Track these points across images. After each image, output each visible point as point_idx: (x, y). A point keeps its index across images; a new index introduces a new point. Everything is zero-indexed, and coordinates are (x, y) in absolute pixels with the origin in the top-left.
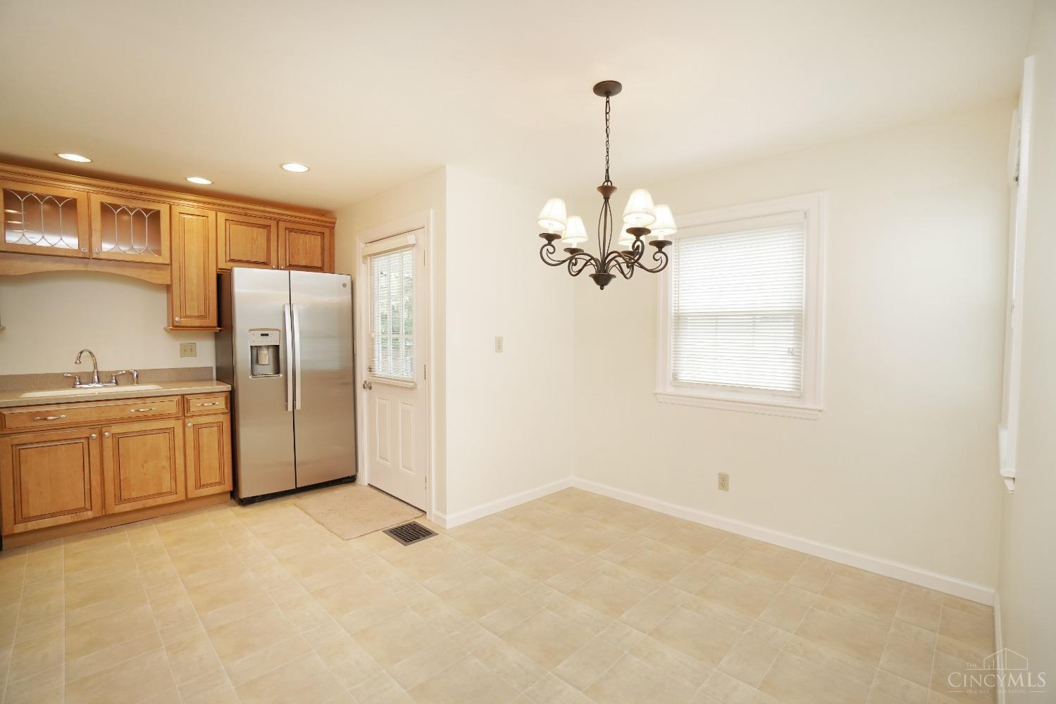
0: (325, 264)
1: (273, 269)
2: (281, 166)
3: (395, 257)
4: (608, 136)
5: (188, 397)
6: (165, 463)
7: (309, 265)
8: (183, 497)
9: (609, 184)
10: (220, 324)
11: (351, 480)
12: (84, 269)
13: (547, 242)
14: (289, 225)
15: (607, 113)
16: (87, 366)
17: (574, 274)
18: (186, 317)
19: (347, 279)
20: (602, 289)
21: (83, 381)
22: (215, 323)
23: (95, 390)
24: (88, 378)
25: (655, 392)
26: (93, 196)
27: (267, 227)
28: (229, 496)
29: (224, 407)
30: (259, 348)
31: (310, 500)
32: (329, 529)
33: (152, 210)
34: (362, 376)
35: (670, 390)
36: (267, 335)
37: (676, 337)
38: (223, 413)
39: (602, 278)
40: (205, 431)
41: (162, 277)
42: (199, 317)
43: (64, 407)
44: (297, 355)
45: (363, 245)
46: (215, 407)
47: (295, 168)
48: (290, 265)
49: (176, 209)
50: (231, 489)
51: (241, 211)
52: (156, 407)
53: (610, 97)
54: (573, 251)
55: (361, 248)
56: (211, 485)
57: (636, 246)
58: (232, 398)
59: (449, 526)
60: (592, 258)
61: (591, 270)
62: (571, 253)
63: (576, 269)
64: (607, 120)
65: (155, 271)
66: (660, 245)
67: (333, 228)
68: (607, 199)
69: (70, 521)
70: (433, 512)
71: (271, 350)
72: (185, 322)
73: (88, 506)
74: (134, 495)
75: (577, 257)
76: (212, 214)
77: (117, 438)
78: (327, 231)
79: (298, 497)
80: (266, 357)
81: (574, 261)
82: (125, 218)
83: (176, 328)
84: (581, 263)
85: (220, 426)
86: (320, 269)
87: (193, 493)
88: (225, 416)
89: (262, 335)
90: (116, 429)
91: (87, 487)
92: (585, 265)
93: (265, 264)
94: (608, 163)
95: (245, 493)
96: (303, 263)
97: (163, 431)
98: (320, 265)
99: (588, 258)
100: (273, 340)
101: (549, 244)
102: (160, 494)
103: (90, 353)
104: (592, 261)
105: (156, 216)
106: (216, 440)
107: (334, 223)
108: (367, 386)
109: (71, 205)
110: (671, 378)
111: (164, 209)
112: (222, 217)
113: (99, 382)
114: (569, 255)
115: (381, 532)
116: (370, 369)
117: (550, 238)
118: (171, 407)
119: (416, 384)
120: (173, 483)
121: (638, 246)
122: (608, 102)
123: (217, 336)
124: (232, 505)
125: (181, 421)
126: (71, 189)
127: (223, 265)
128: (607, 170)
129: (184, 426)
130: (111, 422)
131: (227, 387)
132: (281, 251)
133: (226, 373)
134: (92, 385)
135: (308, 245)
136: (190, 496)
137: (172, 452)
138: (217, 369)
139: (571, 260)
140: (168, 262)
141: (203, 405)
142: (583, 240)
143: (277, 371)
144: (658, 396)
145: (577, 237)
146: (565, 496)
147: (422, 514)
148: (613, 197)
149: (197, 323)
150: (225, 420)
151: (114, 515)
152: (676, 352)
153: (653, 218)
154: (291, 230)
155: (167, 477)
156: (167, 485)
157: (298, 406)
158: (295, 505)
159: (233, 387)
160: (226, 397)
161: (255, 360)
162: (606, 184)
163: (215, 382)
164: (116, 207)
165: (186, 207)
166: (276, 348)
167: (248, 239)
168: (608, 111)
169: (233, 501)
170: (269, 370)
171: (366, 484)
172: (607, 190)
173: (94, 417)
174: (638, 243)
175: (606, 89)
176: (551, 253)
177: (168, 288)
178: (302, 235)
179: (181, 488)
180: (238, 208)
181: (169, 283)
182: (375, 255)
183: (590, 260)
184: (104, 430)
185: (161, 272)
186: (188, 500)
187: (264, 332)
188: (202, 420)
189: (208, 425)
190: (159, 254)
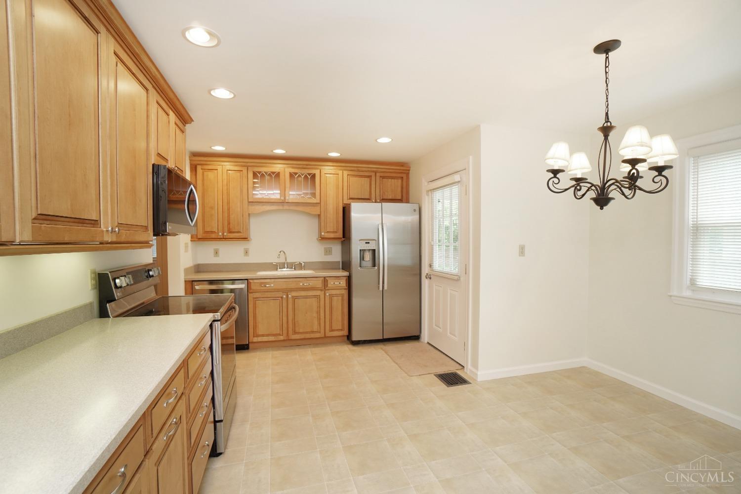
0: (403, 197)
1: (373, 202)
2: (376, 140)
3: (447, 191)
4: (607, 86)
5: (327, 278)
6: (315, 315)
7: (393, 198)
8: (323, 336)
9: (609, 124)
10: (344, 237)
11: (417, 338)
12: (282, 208)
13: (553, 176)
14: (382, 174)
15: (606, 67)
16: (282, 260)
17: (579, 197)
18: (328, 232)
19: (416, 207)
20: (601, 208)
21: (281, 267)
22: (342, 236)
23: (285, 272)
24: (282, 266)
25: (669, 294)
26: (286, 170)
27: (370, 177)
28: (346, 338)
29: (345, 285)
30: (364, 250)
31: (392, 348)
32: (400, 367)
33: (312, 174)
34: (425, 270)
35: (688, 293)
36: (369, 243)
37: (694, 246)
38: (345, 289)
39: (602, 200)
40: (335, 299)
41: (316, 210)
42: (333, 232)
43: (273, 280)
44: (386, 255)
45: (426, 184)
46: (340, 285)
47: (384, 140)
48: (383, 199)
49: (323, 172)
50: (347, 334)
51: (356, 169)
52: (312, 283)
53: (609, 53)
54: (579, 180)
55: (425, 185)
56: (337, 330)
57: (632, 173)
58: (349, 279)
59: (480, 379)
60: (593, 185)
61: (592, 194)
62: (576, 181)
63: (580, 193)
64: (606, 73)
65: (313, 208)
66: (660, 170)
67: (408, 173)
68: (606, 137)
69: (274, 340)
70: (469, 367)
71: (371, 251)
72: (327, 235)
73: (281, 333)
74: (301, 331)
75: (581, 184)
76: (340, 172)
77: (294, 298)
78: (404, 176)
79: (384, 345)
80: (368, 256)
81: (578, 188)
82: (300, 179)
83: (322, 239)
84: (584, 190)
85: (342, 295)
86: (400, 201)
87: (329, 334)
88: (345, 290)
89: (366, 243)
90: (294, 294)
91: (281, 324)
92: (588, 190)
93: (368, 200)
94: (607, 107)
95: (355, 338)
96: (390, 197)
97: (315, 296)
98: (400, 198)
99: (589, 185)
100: (372, 246)
101: (555, 177)
102: (313, 332)
103: (284, 252)
104: (593, 188)
105: (314, 176)
106: (340, 304)
107: (409, 170)
108: (429, 277)
109: (278, 175)
110: (688, 282)
111: (317, 172)
112: (346, 173)
113: (287, 268)
114: (574, 183)
115: (433, 375)
116: (430, 266)
117: (555, 172)
118: (319, 283)
119: (460, 278)
120: (319, 327)
121: (634, 173)
122: (607, 58)
123: (343, 243)
124: (347, 344)
125: (323, 292)
126: (278, 167)
127: (346, 202)
128: (607, 114)
129: (325, 294)
130: (292, 290)
131: (346, 274)
132: (378, 191)
133: (346, 265)
134: (284, 269)
135: (393, 186)
136: (327, 335)
137: (319, 309)
138: (342, 262)
139: (576, 187)
140: (319, 202)
141: (334, 283)
142: (586, 171)
143: (374, 265)
144: (672, 297)
145: (580, 169)
146: (578, 372)
147: (461, 367)
148: (612, 135)
149: (332, 235)
150: (345, 292)
151: (291, 340)
152: (694, 259)
153: (649, 149)
154: (383, 177)
155: (316, 322)
156: (315, 328)
157: (386, 288)
158: (382, 349)
159: (350, 274)
160: (346, 280)
161: (362, 258)
162: (605, 125)
163: (341, 270)
164: (296, 174)
165: (328, 170)
166: (374, 250)
167: (359, 185)
168: (607, 65)
169: (348, 342)
170: (370, 264)
171: (426, 342)
172: (606, 130)
173: (284, 287)
174: (634, 171)
175: (605, 48)
176: (555, 184)
177: (319, 216)
178: (390, 180)
179: (322, 331)
180: (354, 167)
181: (319, 213)
182: (433, 189)
183: (591, 187)
184: (289, 293)
185: (316, 208)
186: (325, 337)
187: (367, 241)
188: (334, 292)
189: (337, 295)
190: (315, 198)
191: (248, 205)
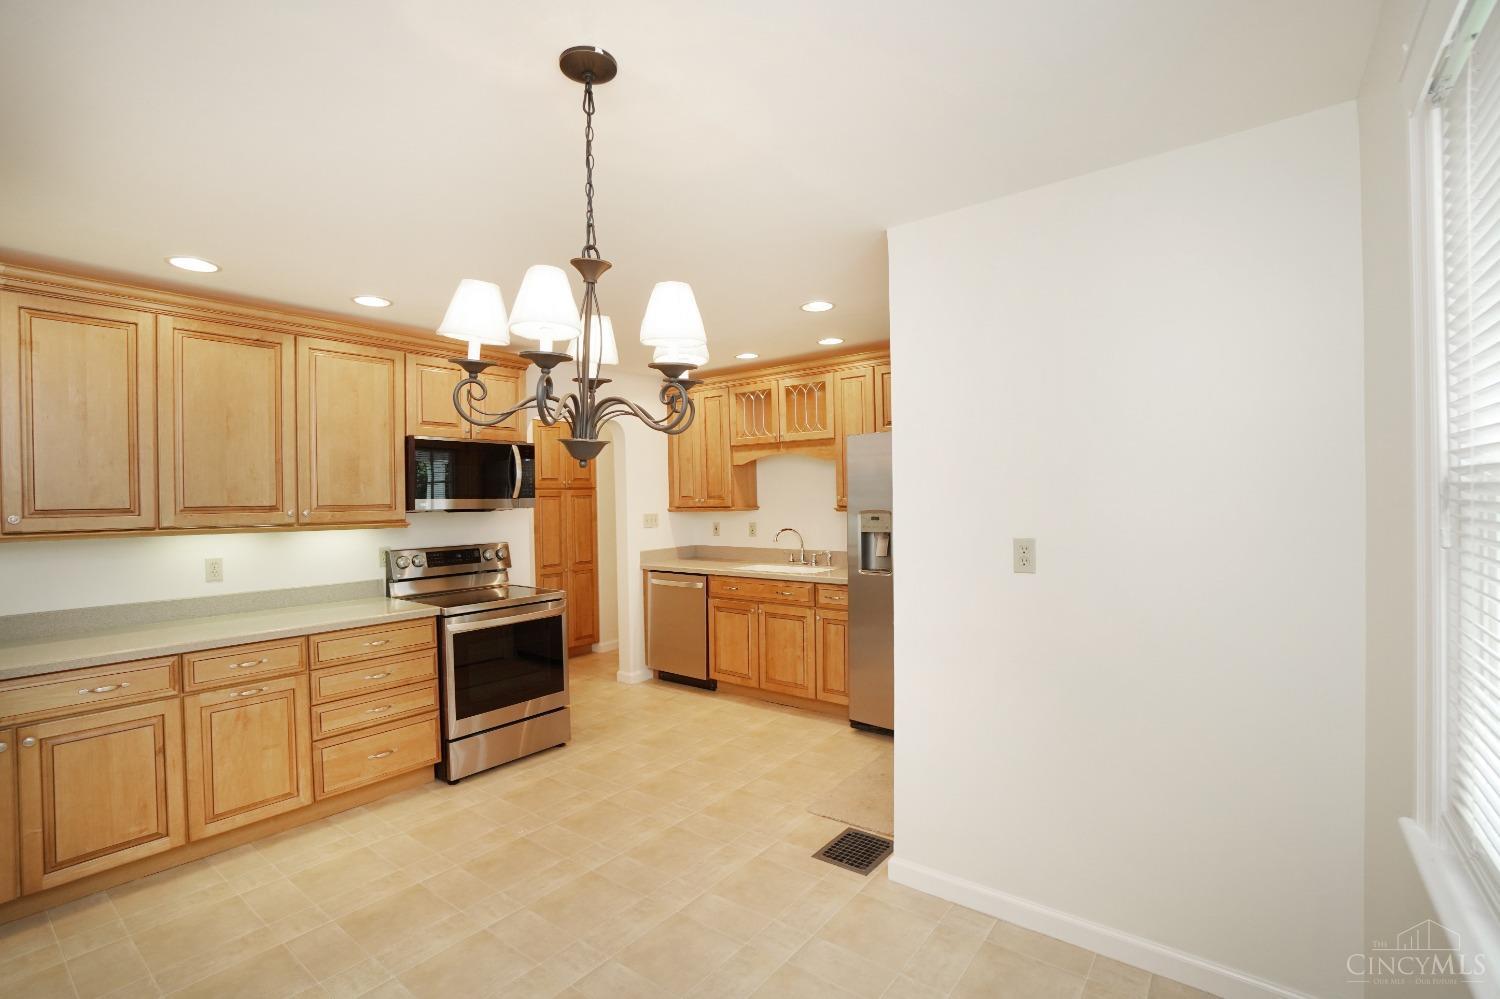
8: (812, 696)
21: (795, 559)
24: (797, 556)
26: (779, 383)
36: (877, 519)
38: (847, 611)
40: (831, 628)
41: (829, 453)
43: (738, 580)
49: (838, 376)
52: (794, 592)
56: (836, 691)
65: (824, 448)
72: (844, 501)
73: (750, 674)
74: (778, 677)
76: (869, 372)
77: (768, 616)
83: (840, 507)
85: (843, 626)
87: (821, 696)
88: (848, 615)
89: (873, 518)
90: (768, 608)
97: (799, 619)
100: (884, 526)
102: (796, 685)
103: (795, 532)
105: (823, 387)
106: (842, 640)
109: (768, 394)
118: (805, 594)
120: (806, 677)
125: (814, 612)
126: (767, 381)
129: (815, 616)
130: (764, 601)
136: (819, 697)
137: (805, 644)
140: (833, 436)
141: (831, 598)
151: (764, 690)
155: (800, 669)
156: (800, 678)
164: (795, 387)
165: (847, 370)
179: (812, 687)
181: (835, 458)
184: (759, 606)
185: (829, 447)
186: (816, 700)
187: (876, 515)
188: (831, 615)
189: (836, 622)
190: (824, 427)
191: (732, 452)
